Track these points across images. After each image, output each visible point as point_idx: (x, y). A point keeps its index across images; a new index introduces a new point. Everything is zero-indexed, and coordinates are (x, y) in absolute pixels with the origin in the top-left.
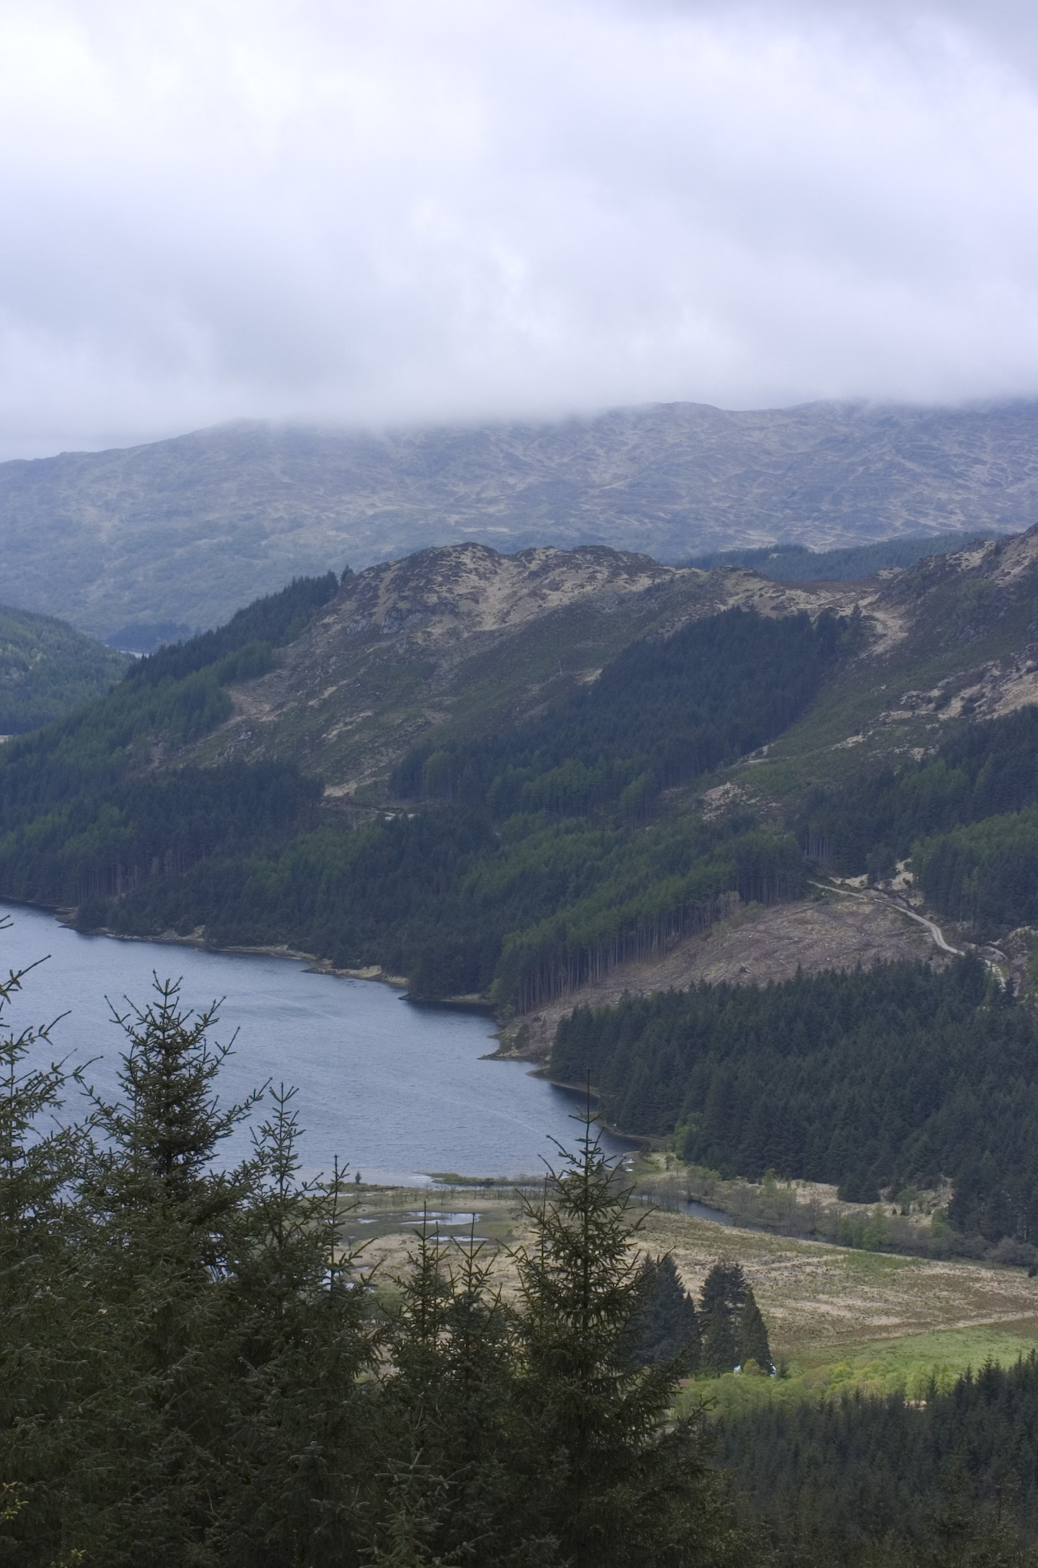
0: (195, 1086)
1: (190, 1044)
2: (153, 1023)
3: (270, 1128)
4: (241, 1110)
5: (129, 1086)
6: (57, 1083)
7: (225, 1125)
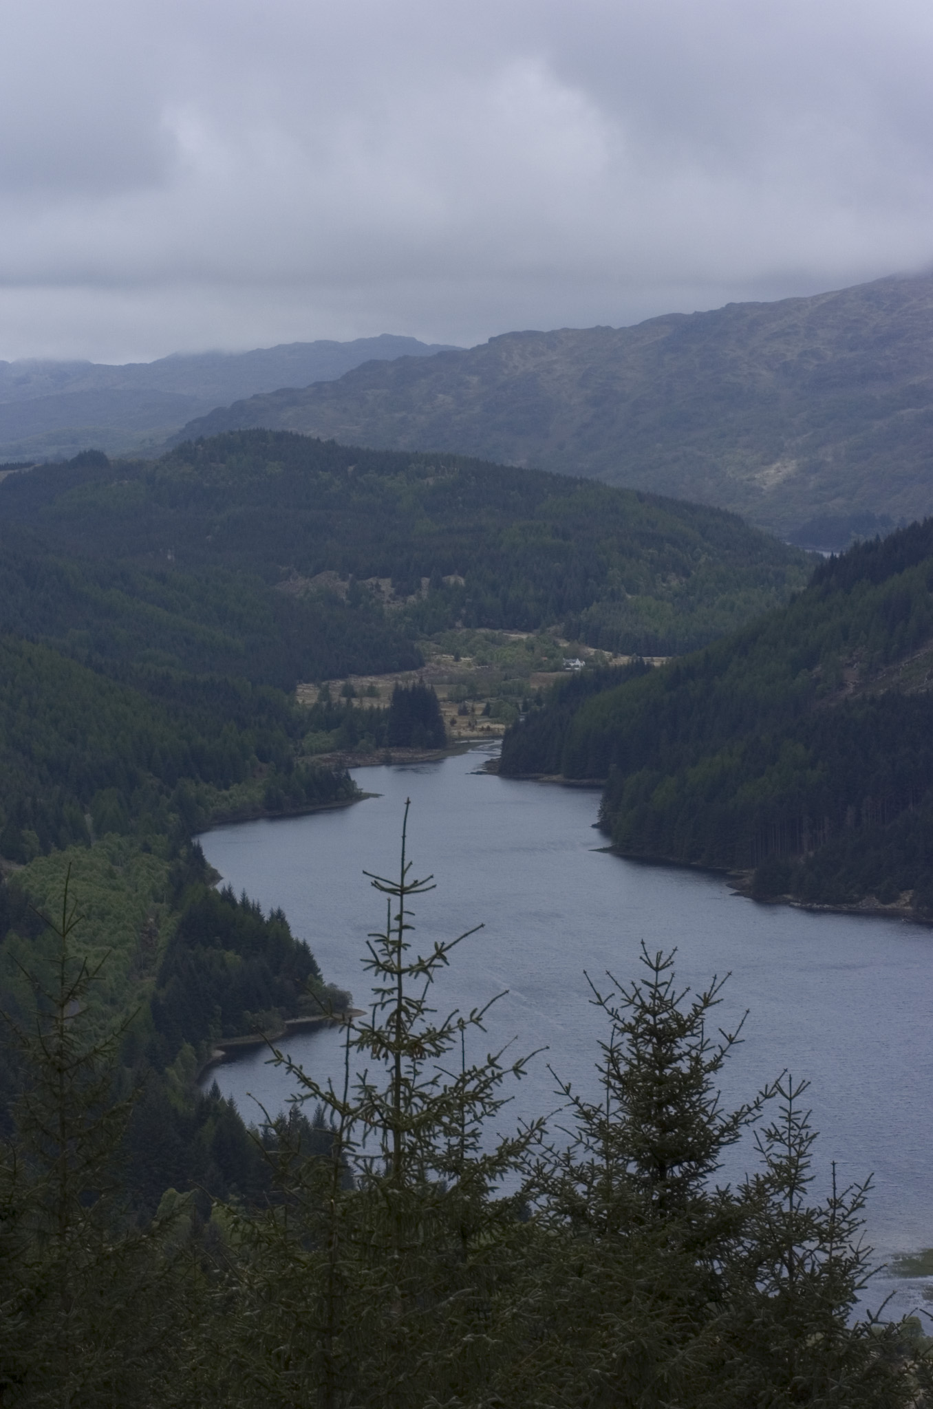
0: (694, 1081)
1: (685, 1032)
2: (643, 1006)
3: (777, 1131)
4: (750, 1109)
5: (613, 1081)
6: (493, 1079)
7: (731, 1130)
